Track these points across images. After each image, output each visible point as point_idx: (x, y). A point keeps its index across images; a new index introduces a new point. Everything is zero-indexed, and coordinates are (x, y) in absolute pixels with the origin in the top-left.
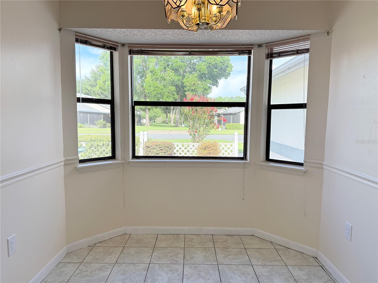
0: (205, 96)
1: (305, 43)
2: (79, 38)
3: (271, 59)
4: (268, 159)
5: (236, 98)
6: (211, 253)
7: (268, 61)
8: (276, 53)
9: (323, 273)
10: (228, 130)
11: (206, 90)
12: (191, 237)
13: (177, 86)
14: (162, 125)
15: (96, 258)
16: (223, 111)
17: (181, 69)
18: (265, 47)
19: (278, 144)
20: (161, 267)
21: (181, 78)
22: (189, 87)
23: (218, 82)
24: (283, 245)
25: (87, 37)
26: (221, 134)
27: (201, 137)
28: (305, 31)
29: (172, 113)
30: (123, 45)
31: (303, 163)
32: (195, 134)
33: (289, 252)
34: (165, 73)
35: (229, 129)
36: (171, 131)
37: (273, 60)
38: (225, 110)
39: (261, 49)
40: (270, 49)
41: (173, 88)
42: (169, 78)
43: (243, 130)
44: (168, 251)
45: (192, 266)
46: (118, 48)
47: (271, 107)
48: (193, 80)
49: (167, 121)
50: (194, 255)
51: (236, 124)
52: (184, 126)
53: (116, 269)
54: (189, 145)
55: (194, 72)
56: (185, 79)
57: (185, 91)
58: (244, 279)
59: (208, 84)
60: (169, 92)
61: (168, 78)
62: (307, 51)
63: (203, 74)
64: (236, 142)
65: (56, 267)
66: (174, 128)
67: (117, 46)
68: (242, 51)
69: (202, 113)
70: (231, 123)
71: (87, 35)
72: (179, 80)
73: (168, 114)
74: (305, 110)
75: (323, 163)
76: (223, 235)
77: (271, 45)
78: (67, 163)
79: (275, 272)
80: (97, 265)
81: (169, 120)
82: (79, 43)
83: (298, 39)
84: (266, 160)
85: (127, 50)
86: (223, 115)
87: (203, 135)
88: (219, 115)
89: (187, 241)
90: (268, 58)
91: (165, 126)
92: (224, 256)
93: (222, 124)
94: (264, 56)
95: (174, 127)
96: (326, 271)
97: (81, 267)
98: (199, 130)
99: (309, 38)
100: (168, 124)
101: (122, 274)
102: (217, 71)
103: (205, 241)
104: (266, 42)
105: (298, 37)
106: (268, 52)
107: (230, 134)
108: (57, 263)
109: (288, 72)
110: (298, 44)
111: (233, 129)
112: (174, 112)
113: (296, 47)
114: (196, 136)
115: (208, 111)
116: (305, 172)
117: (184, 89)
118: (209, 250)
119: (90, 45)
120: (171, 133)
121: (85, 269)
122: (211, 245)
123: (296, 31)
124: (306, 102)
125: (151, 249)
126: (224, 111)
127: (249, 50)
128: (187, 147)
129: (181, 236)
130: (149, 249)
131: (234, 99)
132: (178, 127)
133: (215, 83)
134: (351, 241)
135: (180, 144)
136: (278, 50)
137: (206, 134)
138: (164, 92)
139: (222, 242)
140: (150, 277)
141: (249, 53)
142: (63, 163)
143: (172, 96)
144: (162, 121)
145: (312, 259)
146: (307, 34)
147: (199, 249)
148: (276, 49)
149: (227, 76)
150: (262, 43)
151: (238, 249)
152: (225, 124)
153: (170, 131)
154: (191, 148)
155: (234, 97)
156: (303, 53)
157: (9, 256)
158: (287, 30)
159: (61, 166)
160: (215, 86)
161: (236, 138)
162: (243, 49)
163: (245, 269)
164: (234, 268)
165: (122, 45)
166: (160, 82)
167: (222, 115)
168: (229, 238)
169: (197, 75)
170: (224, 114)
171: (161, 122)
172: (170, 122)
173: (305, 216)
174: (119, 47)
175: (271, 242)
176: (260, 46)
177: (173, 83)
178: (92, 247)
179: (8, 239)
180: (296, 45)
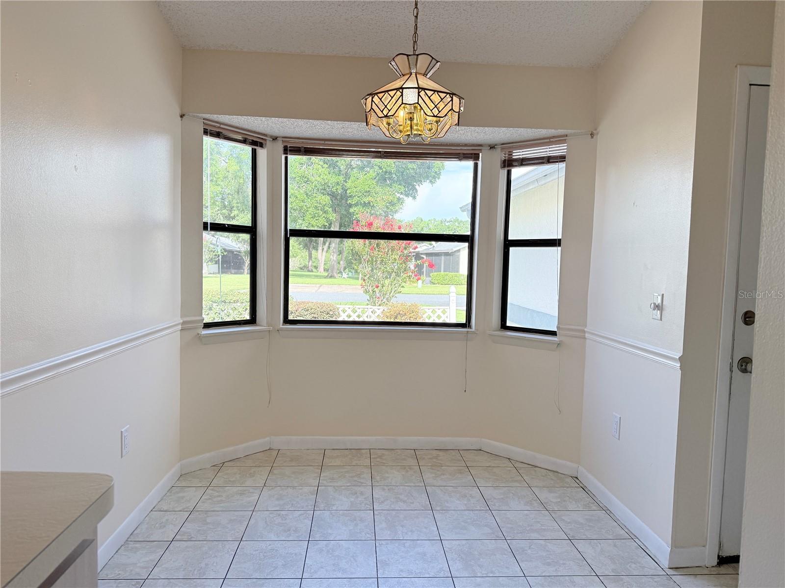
0: (390, 216)
1: (559, 147)
2: (209, 128)
3: (509, 168)
4: (504, 326)
5: (451, 221)
6: (414, 472)
7: (505, 171)
8: (516, 160)
9: (584, 495)
10: (434, 285)
11: (392, 205)
12: (379, 452)
13: (333, 195)
14: (300, 274)
15: (229, 481)
16: (425, 248)
17: (342, 161)
18: (500, 149)
19: (529, 309)
20: (336, 490)
21: (341, 178)
22: (359, 197)
23: (416, 190)
24: (526, 463)
25: (222, 126)
26: (423, 293)
27: (387, 296)
28: (559, 130)
29: (321, 251)
30: (275, 139)
31: (556, 330)
32: (374, 290)
33: (535, 471)
34: (309, 167)
35: (438, 283)
36: (320, 286)
37: (512, 170)
38: (430, 246)
39: (493, 151)
40: (507, 152)
41: (327, 199)
42: (319, 179)
43: (466, 286)
44: (346, 470)
45: (385, 487)
46: (266, 144)
47: (509, 244)
48: (367, 185)
49: (310, 267)
50: (387, 475)
51: (452, 274)
52: (347, 277)
53: (265, 492)
54: (366, 310)
55: (368, 169)
56: (350, 181)
57: (350, 206)
58: (466, 502)
59: (396, 194)
60: (316, 207)
61: (316, 179)
62: (562, 159)
63: (386, 172)
64: (453, 306)
65: (168, 491)
66: (327, 280)
67: (265, 140)
68: (464, 154)
69: (388, 251)
70: (442, 273)
71: (221, 124)
72: (338, 184)
73: (314, 252)
74: (559, 248)
75: (586, 329)
76: (432, 449)
77: (510, 148)
78: (185, 327)
79: (512, 495)
80: (235, 489)
81: (314, 264)
82: (209, 136)
83: (548, 140)
84: (501, 328)
85: (280, 146)
86: (426, 256)
87: (390, 293)
88: (418, 256)
89: (374, 458)
90: (504, 167)
91: (307, 276)
92: (434, 475)
93: (423, 274)
94: (499, 164)
95: (326, 277)
96: (589, 493)
97: (209, 491)
98: (382, 283)
99: (565, 140)
100: (312, 271)
101: (278, 499)
102: (414, 167)
103: (404, 457)
104: (502, 142)
105: (550, 138)
106: (505, 157)
107: (440, 293)
108: (169, 488)
109: (543, 182)
110: (549, 148)
111: (445, 283)
112: (326, 247)
113: (547, 152)
114: (377, 294)
115: (400, 248)
116: (558, 344)
117: (348, 202)
118: (410, 469)
119: (224, 139)
120: (321, 290)
121: (217, 494)
122: (413, 462)
123: (545, 130)
124: (560, 237)
125: (318, 469)
126: (427, 247)
127: (475, 154)
128: (361, 315)
129: (363, 451)
130: (315, 468)
131: (447, 224)
132: (335, 278)
133: (411, 191)
134: (619, 439)
135: (349, 308)
136: (520, 155)
137: (396, 291)
138: (306, 206)
139: (430, 459)
140: (322, 502)
141: (475, 157)
142: (180, 327)
143: (324, 215)
144: (300, 266)
145: (569, 480)
146: (563, 134)
147: (394, 467)
148: (518, 154)
149: (434, 177)
150: (496, 143)
151: (455, 468)
152: (431, 273)
153: (318, 286)
154: (369, 316)
155: (448, 220)
156: (557, 162)
157: (122, 457)
158: (531, 128)
159: (175, 332)
160: (410, 198)
161: (453, 297)
162: (465, 152)
163: (467, 491)
164: (450, 490)
165: (273, 139)
166: (299, 187)
167: (424, 257)
168: (441, 453)
169: (374, 175)
170: (428, 254)
171: (297, 268)
172: (316, 267)
173: (560, 414)
174: (268, 142)
175: (509, 459)
176: (492, 147)
177: (324, 189)
178: (219, 467)
179: (122, 430)
180: (547, 148)
